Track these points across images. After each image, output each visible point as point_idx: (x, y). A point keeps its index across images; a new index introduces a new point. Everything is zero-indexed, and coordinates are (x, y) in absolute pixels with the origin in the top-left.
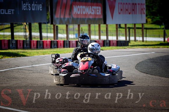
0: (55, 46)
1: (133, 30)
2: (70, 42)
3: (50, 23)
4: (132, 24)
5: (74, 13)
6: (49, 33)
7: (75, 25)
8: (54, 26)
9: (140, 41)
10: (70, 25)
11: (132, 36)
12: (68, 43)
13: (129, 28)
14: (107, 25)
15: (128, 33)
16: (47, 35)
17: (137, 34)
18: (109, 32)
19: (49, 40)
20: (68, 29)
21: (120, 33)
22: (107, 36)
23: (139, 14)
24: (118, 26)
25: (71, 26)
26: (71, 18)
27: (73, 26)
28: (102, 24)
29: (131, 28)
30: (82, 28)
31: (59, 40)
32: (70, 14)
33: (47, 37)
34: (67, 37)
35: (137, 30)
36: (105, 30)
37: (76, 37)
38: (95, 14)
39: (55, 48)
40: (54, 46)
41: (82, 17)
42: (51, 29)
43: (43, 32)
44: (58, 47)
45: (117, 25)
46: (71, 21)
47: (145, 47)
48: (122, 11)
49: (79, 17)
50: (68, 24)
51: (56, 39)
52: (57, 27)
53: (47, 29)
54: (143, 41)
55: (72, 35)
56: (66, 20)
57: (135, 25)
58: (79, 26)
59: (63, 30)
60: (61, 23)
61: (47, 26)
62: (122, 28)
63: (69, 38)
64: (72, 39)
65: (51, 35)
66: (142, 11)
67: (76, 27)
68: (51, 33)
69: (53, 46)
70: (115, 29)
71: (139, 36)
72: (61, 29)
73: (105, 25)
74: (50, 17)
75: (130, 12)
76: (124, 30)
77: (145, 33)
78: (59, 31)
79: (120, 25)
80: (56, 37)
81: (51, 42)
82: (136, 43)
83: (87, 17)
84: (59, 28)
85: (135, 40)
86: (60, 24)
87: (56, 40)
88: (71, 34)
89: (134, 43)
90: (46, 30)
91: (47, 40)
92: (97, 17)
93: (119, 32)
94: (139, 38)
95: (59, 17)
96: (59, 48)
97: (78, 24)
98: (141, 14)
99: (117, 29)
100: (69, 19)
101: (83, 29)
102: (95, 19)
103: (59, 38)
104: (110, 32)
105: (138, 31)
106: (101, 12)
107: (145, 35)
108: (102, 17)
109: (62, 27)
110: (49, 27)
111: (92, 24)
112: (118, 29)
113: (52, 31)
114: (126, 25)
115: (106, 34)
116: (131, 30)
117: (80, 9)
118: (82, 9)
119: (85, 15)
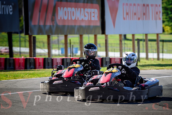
0: (32, 67)
1: (145, 43)
2: (52, 60)
3: (24, 32)
4: (143, 34)
5: (59, 18)
6: (22, 47)
7: (60, 35)
8: (30, 37)
9: (154, 59)
10: (53, 35)
11: (143, 52)
12: (50, 61)
13: (139, 40)
14: (106, 36)
15: (136, 47)
16: (20, 50)
17: (149, 48)
18: (109, 46)
19: (23, 57)
20: (51, 41)
21: (125, 47)
22: (107, 51)
23: (152, 19)
24: (123, 37)
25: (54, 38)
26: (55, 25)
27: (58, 37)
28: (99, 34)
29: (141, 40)
30: (70, 40)
31: (37, 57)
32: (53, 20)
33: (20, 52)
34: (49, 53)
35: (149, 43)
36: (103, 44)
37: (62, 53)
38: (89, 19)
39: (31, 68)
40: (30, 65)
41: (70, 24)
42: (25, 41)
43: (14, 46)
44: (35, 68)
45: (120, 35)
46: (54, 29)
47: (161, 68)
48: (127, 16)
49: (66, 24)
50: (50, 34)
51: (33, 55)
52: (34, 38)
53: (20, 41)
54: (158, 59)
55: (55, 51)
56: (47, 28)
57: (146, 35)
58: (66, 37)
59: (44, 43)
60: (40, 32)
61: (20, 37)
62: (128, 40)
63: (52, 55)
64: (56, 55)
65: (26, 50)
66: (157, 15)
67: (62, 38)
68: (25, 47)
69: (28, 66)
70: (118, 42)
71: (153, 52)
72: (40, 42)
73: (104, 36)
74: (24, 23)
75: (139, 17)
76: (131, 42)
77: (161, 47)
78: (37, 44)
79: (125, 36)
80: (33, 53)
81: (26, 60)
82: (148, 62)
83: (78, 24)
84: (37, 40)
85: (147, 58)
86: (38, 34)
87: (33, 58)
88: (55, 48)
89: (145, 63)
90: (19, 43)
91: (20, 58)
92: (92, 24)
93: (123, 46)
94: (153, 55)
95: (37, 24)
96: (37, 70)
97: (65, 34)
98: (156, 19)
99: (121, 41)
100: (52, 27)
101: (72, 41)
102: (89, 26)
103: (37, 55)
104: (112, 46)
105: (151, 44)
106: (98, 17)
107: (161, 50)
108: (99, 24)
109: (41, 38)
110: (23, 38)
111: (84, 34)
112: (123, 42)
113: (28, 44)
114: (133, 35)
115: (104, 48)
116: (141, 43)
117: (68, 12)
118: (71, 12)
119: (75, 20)
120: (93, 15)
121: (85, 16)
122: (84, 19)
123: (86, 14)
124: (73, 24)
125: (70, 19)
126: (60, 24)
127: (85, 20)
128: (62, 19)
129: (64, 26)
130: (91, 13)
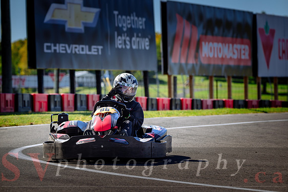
3: (162, 71)
5: (203, 55)
8: (169, 77)
20: (193, 82)
26: (198, 63)
32: (196, 57)
34: (192, 96)
38: (239, 57)
46: (197, 68)
48: (284, 55)
49: (212, 63)
50: (193, 74)
56: (190, 67)
58: (211, 78)
74: (162, 61)
83: (225, 63)
86: (179, 74)
92: (242, 64)
95: (177, 61)
100: (195, 65)
102: (238, 66)
106: (249, 55)
108: (250, 64)
117: (214, 48)
118: (217, 48)
119: (222, 59)
120: (243, 52)
121: (234, 53)
122: (232, 57)
123: (235, 51)
124: (220, 63)
125: (216, 56)
126: (205, 62)
127: (234, 59)
128: (207, 56)
129: (209, 65)
130: (240, 50)
